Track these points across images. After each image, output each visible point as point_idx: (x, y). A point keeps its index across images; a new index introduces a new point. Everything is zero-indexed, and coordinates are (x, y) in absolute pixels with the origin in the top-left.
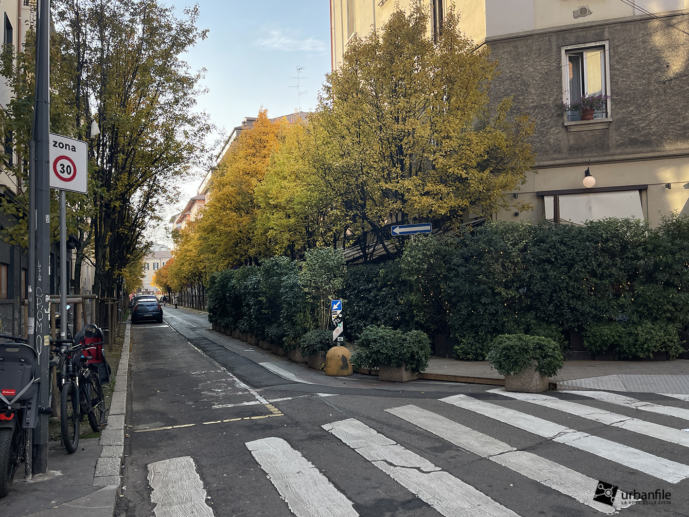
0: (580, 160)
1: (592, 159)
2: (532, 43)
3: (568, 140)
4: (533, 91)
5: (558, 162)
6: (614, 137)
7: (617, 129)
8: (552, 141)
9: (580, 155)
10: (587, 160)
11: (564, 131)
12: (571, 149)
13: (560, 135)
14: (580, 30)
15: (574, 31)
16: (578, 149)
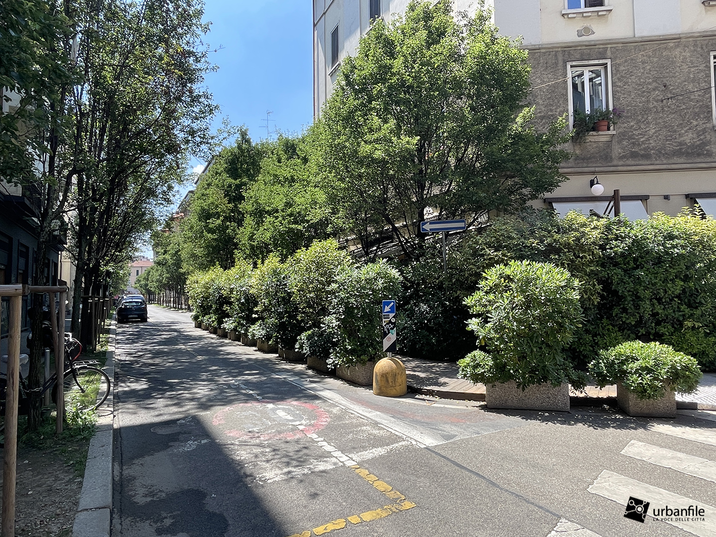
0: (586, 170)
1: (597, 169)
3: (574, 149)
5: (566, 170)
6: (617, 150)
9: (585, 165)
10: (592, 169)
11: (570, 142)
12: (577, 158)
13: (567, 144)
14: (584, 47)
15: (579, 48)
16: (583, 159)
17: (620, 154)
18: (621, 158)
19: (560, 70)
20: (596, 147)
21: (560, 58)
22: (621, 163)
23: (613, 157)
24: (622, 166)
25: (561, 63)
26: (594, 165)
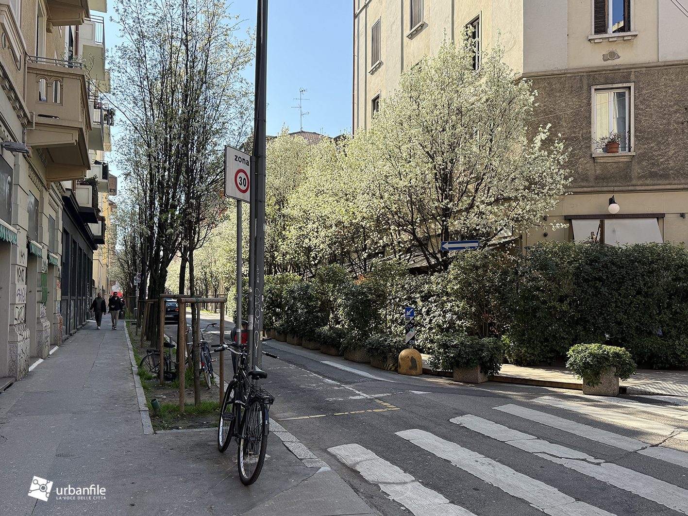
0: (605, 189)
1: (616, 189)
2: (565, 81)
3: (595, 170)
4: (565, 124)
5: (585, 189)
6: (636, 170)
7: (639, 163)
8: (580, 170)
9: (605, 184)
10: (612, 189)
11: (591, 162)
12: (597, 178)
13: (588, 165)
14: (609, 72)
15: (604, 72)
16: (603, 179)
17: (640, 174)
18: (640, 178)
19: (585, 94)
20: (617, 167)
21: (585, 82)
22: (640, 182)
23: (633, 177)
24: (641, 185)
25: (585, 87)
26: (614, 184)
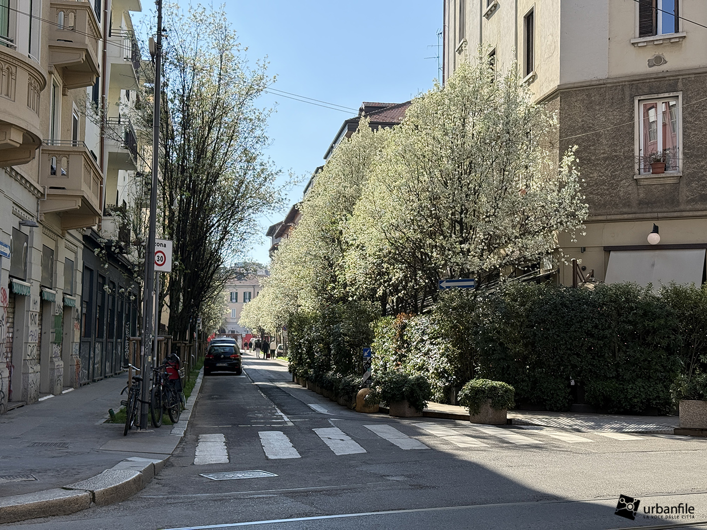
0: (648, 215)
1: (660, 215)
2: (605, 92)
3: (638, 193)
4: (605, 142)
5: (626, 216)
6: (685, 193)
7: (688, 184)
8: (621, 194)
9: (649, 210)
10: (655, 215)
11: (634, 184)
12: (641, 203)
13: (630, 188)
14: (653, 80)
15: (648, 81)
16: (647, 204)
17: (688, 197)
18: (688, 202)
19: (626, 107)
20: (663, 190)
21: (627, 93)
22: (689, 207)
23: (681, 201)
24: (690, 210)
25: (627, 99)
26: (659, 210)
